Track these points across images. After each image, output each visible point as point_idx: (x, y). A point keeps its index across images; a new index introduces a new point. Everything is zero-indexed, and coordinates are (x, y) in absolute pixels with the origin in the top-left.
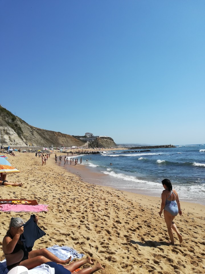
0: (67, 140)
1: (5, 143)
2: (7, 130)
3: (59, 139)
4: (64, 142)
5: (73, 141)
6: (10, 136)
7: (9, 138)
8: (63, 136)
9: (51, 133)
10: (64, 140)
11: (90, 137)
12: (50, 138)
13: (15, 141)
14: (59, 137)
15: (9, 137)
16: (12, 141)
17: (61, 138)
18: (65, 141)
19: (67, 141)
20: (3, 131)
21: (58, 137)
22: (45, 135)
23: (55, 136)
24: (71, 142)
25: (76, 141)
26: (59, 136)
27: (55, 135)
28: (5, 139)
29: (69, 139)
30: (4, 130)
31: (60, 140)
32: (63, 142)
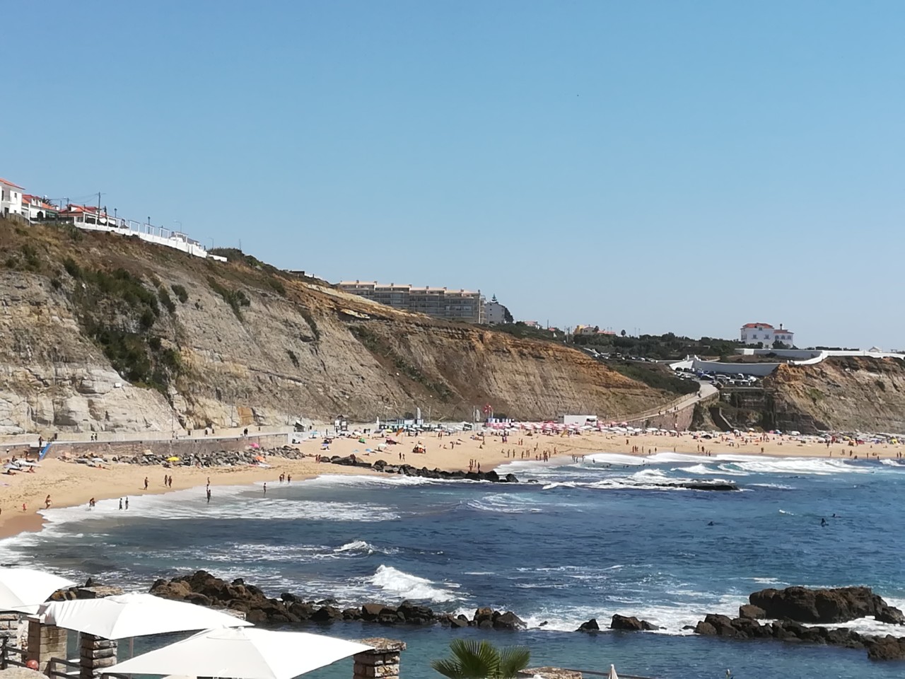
0: (545, 379)
1: (69, 425)
2: (83, 379)
3: (494, 370)
4: (526, 388)
5: (584, 381)
6: (94, 399)
7: (89, 406)
8: (522, 354)
9: (452, 337)
10: (527, 375)
11: (760, 357)
12: (438, 367)
13: (111, 419)
14: (493, 359)
15: (91, 404)
16: (97, 418)
17: (509, 366)
18: (529, 383)
19: (546, 386)
20: (68, 382)
21: (493, 357)
22: (408, 347)
23: (471, 354)
24: (568, 389)
25: (607, 386)
26: (497, 351)
27: (473, 348)
28: (69, 412)
29: (558, 369)
30: (73, 379)
31: (498, 375)
32: (515, 387)
